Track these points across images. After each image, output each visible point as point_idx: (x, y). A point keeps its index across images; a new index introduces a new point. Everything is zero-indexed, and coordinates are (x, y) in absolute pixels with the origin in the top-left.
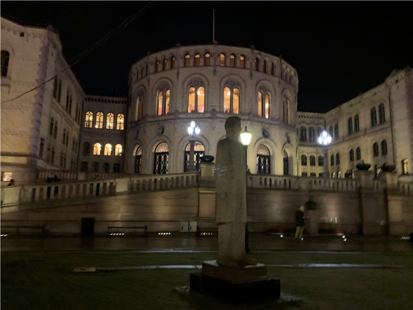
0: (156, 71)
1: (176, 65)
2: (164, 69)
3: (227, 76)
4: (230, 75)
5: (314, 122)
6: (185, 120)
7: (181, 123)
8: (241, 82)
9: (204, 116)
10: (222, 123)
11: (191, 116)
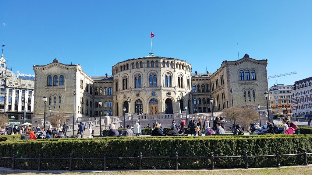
0: (122, 70)
1: (129, 68)
2: (125, 70)
3: (150, 71)
4: (151, 71)
5: (204, 82)
6: (134, 91)
7: (132, 93)
8: (157, 73)
9: (142, 89)
10: (149, 92)
11: (136, 89)
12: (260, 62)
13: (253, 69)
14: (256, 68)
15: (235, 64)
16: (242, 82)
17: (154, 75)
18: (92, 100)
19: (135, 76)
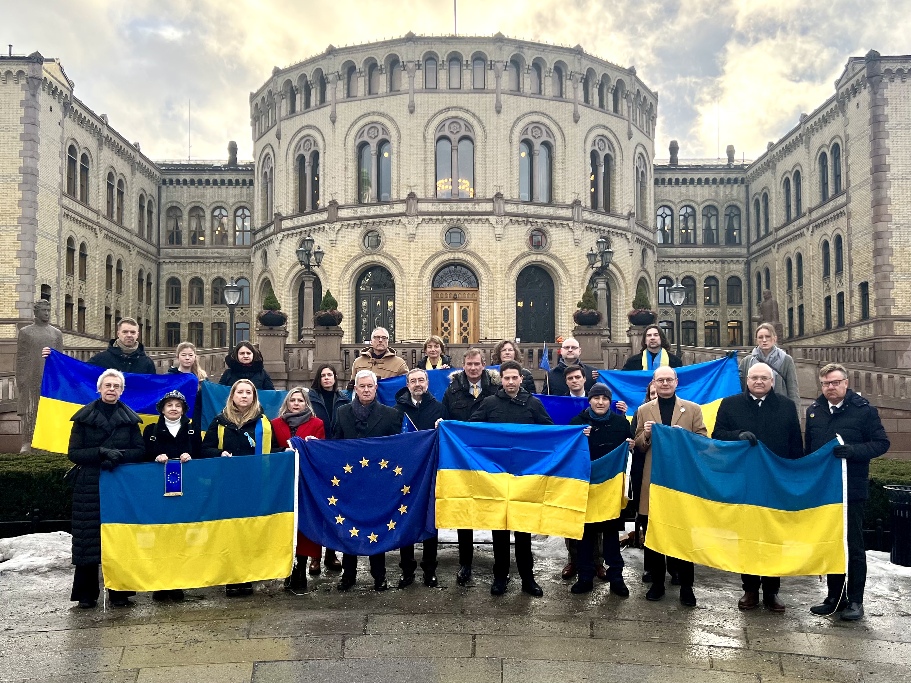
4: (448, 109)
5: (717, 194)
6: (352, 222)
7: (343, 229)
8: (475, 123)
9: (392, 211)
10: (430, 225)
11: (364, 211)
17: (463, 133)
18: (154, 267)
19: (359, 141)
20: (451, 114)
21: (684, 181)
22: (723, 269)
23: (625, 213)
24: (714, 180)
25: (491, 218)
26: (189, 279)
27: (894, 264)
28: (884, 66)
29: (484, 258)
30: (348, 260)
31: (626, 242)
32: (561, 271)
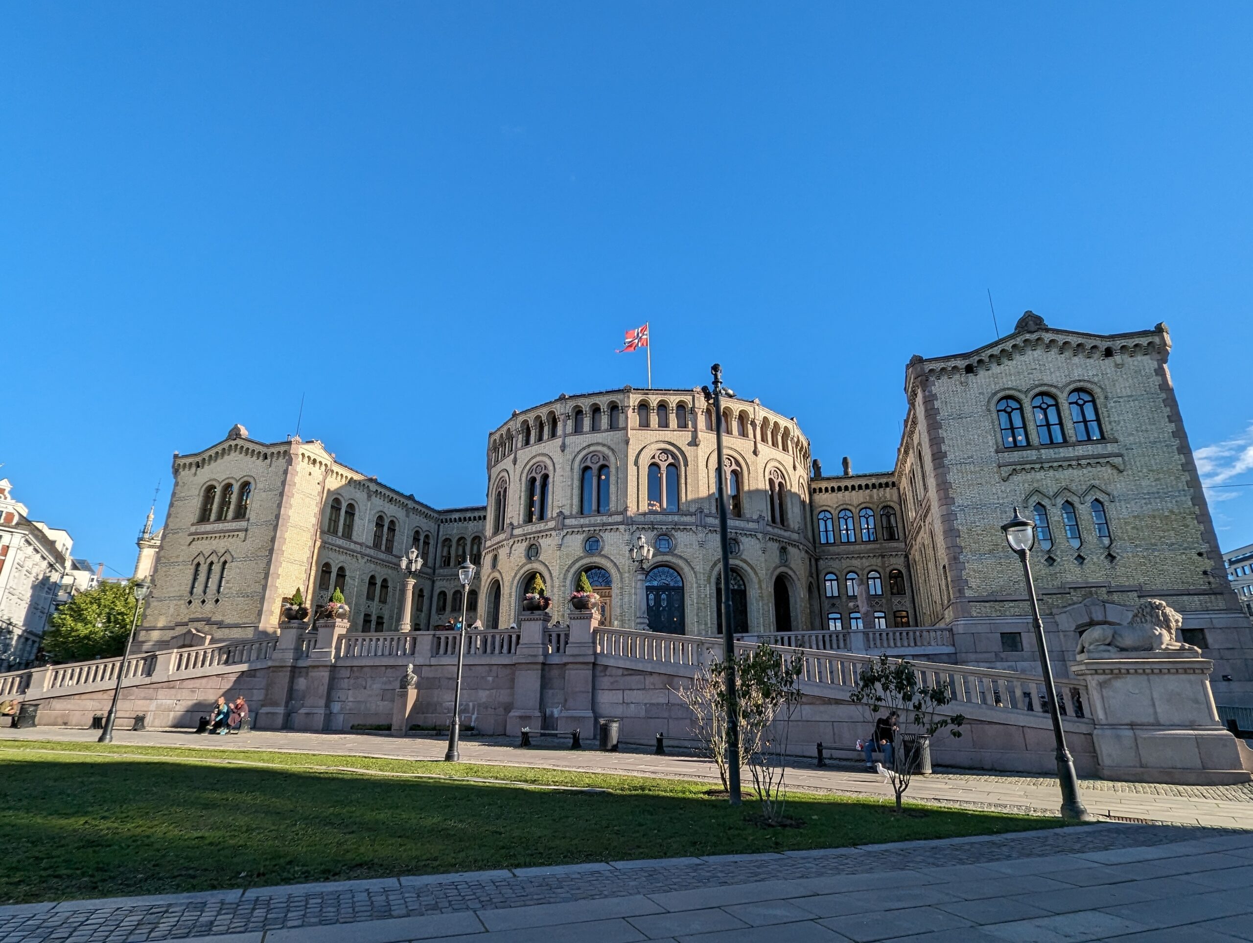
0: (497, 460)
3: (584, 448)
4: (589, 446)
5: (871, 497)
6: (520, 538)
7: (516, 545)
8: (610, 454)
9: (547, 527)
10: (574, 536)
11: (530, 528)
12: (1119, 343)
13: (1079, 385)
14: (1096, 379)
15: (969, 369)
16: (1016, 456)
17: (602, 462)
18: (429, 583)
19: (529, 476)
20: (592, 449)
21: (839, 489)
22: (883, 563)
23: (755, 517)
24: (867, 486)
25: (620, 527)
26: (453, 591)
27: (963, 544)
28: (928, 367)
29: (615, 560)
30: (516, 568)
31: (757, 542)
32: (686, 569)
